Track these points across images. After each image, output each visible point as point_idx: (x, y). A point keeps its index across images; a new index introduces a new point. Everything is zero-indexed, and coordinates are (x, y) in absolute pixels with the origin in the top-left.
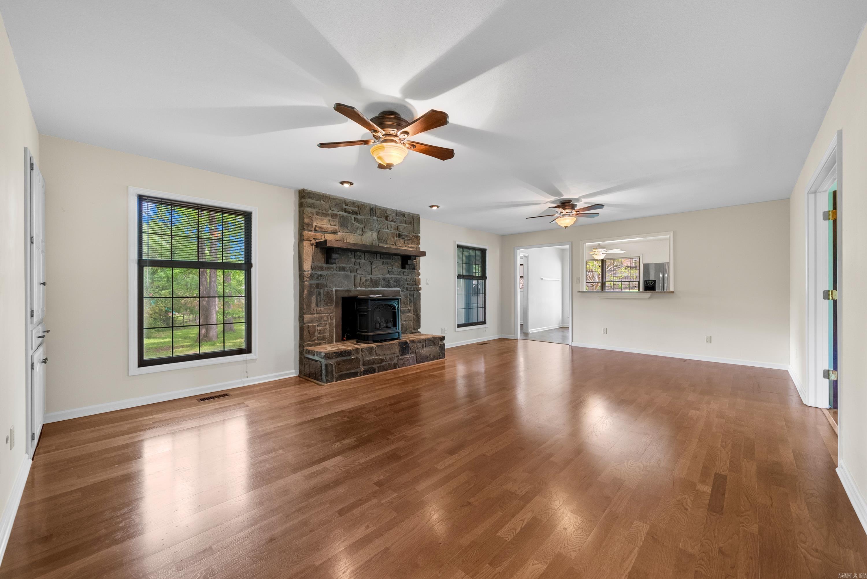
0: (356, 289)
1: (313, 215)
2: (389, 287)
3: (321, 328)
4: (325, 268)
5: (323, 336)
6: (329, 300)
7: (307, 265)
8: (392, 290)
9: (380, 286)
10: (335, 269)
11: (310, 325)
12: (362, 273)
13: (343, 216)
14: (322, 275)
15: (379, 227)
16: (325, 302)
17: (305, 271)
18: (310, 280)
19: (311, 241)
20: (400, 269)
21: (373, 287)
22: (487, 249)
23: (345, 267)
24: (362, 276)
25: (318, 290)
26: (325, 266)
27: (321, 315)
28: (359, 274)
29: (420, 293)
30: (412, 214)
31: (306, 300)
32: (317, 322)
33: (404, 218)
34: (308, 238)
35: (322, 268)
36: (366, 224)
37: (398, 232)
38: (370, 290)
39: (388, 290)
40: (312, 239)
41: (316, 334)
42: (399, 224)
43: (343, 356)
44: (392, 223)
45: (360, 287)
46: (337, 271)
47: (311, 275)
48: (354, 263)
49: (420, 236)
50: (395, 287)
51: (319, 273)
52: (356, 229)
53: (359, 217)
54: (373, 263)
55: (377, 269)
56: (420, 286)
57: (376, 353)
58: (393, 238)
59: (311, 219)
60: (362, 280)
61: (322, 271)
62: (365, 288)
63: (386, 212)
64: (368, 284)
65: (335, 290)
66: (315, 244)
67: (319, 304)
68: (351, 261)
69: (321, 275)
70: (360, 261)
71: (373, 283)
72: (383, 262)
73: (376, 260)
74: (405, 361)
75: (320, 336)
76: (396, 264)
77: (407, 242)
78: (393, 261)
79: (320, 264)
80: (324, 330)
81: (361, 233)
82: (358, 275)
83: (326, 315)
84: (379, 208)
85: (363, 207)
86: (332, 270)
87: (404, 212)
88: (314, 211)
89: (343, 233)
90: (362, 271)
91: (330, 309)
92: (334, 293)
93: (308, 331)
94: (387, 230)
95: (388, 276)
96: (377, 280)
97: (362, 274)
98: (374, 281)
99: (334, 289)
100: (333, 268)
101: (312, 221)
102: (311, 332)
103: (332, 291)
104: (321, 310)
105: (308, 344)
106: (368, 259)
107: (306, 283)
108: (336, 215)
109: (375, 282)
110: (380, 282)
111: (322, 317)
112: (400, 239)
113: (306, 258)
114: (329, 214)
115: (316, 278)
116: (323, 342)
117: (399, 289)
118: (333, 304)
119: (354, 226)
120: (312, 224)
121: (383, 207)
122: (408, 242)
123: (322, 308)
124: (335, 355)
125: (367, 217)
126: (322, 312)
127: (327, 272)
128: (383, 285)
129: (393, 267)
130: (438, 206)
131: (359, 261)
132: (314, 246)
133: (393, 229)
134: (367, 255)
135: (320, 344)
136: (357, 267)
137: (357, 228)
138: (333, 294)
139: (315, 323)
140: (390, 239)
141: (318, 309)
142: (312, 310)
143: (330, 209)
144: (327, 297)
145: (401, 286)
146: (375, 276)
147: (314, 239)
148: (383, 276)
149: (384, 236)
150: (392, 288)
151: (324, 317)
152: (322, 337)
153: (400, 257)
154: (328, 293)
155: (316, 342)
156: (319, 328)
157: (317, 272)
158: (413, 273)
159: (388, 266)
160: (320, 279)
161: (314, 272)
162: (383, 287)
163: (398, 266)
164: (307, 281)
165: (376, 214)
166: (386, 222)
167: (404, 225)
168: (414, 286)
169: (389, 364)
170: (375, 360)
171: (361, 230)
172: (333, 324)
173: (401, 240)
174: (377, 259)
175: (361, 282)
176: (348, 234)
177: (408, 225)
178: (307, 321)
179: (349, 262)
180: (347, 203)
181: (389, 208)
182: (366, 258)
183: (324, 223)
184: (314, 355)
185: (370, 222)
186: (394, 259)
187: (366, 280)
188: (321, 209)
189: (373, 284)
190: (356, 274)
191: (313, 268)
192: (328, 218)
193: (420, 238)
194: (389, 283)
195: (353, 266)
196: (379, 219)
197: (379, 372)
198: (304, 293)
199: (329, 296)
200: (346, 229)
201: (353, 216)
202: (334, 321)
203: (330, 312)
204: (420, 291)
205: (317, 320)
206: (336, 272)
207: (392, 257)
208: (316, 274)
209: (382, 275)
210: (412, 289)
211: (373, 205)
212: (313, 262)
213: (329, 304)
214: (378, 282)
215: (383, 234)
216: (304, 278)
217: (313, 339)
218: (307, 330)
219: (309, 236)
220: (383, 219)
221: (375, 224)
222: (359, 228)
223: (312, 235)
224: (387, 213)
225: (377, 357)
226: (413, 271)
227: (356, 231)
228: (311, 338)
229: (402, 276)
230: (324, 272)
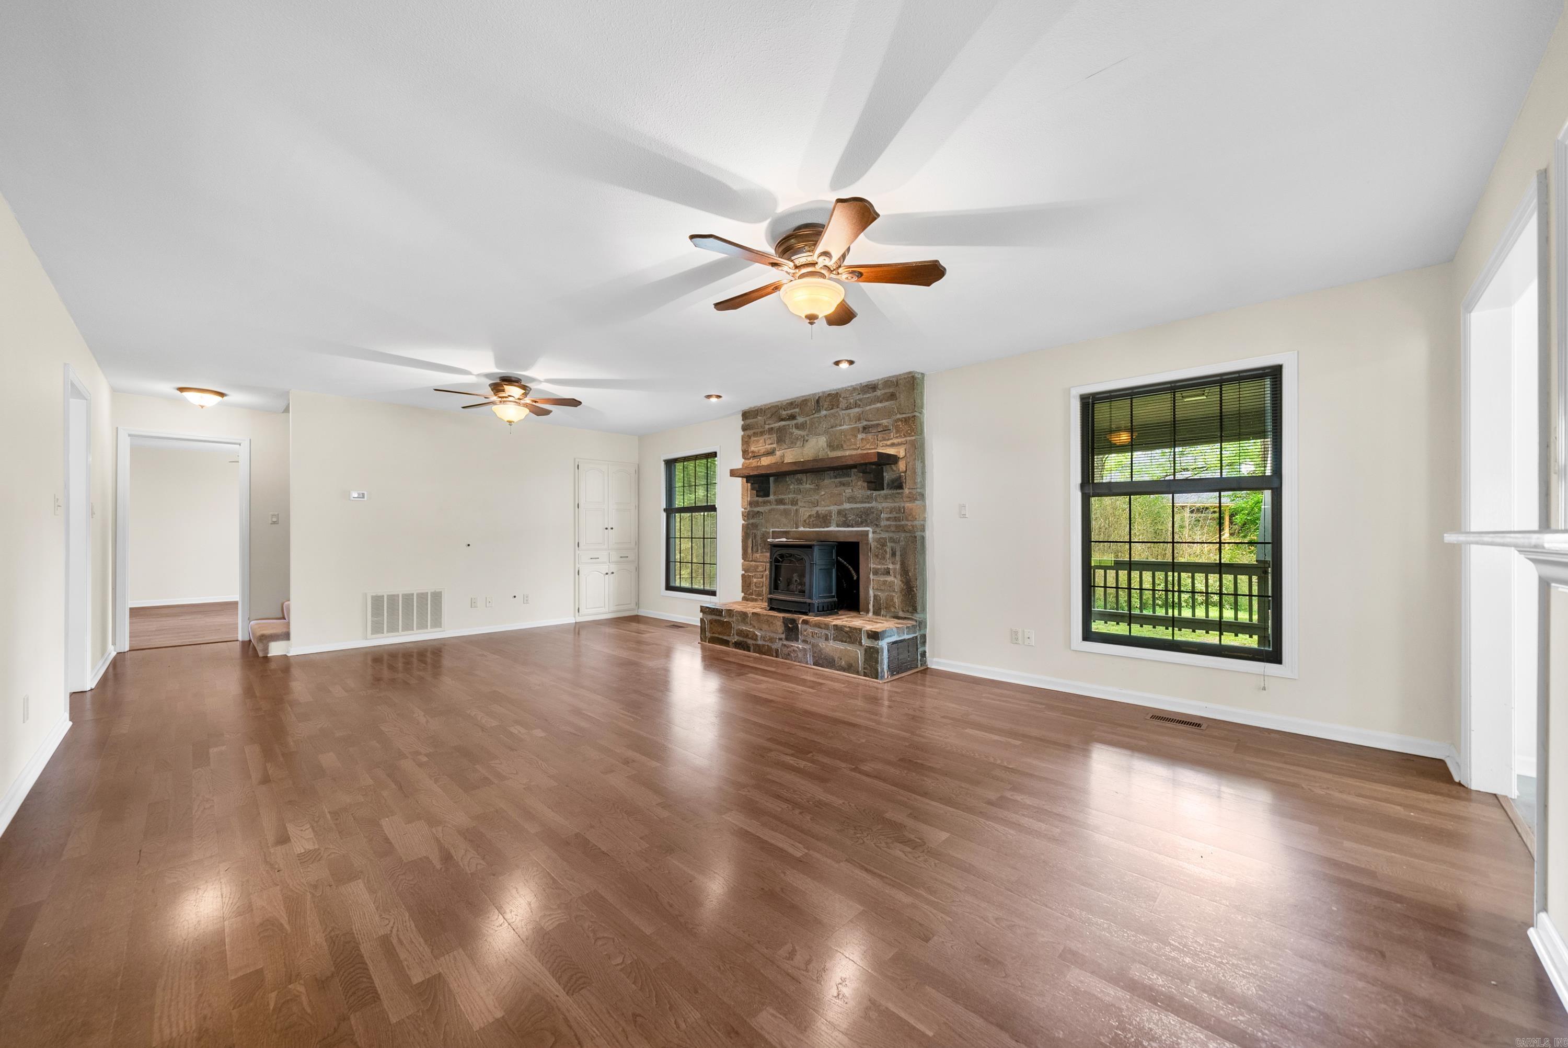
0: (798, 530)
1: (750, 438)
2: (848, 526)
4: (762, 502)
6: (765, 544)
8: (852, 531)
9: (834, 524)
10: (772, 503)
12: (805, 506)
13: (780, 427)
15: (829, 427)
16: (761, 546)
20: (868, 492)
21: (821, 526)
23: (783, 499)
25: (755, 531)
26: (761, 499)
27: (757, 564)
28: (802, 507)
33: (877, 393)
35: (759, 503)
36: (810, 428)
37: (862, 425)
38: (816, 531)
39: (845, 531)
42: (866, 409)
44: (855, 410)
45: (803, 527)
46: (774, 505)
48: (794, 491)
50: (858, 525)
52: (795, 441)
53: (799, 420)
54: (820, 488)
55: (827, 497)
58: (854, 436)
60: (805, 516)
61: (759, 506)
63: (840, 396)
64: (813, 521)
65: (774, 532)
67: (755, 550)
70: (802, 487)
71: (821, 520)
72: (836, 483)
76: (858, 483)
78: (854, 478)
80: (759, 584)
81: (802, 444)
82: (800, 508)
83: (761, 564)
84: (828, 395)
86: (769, 504)
87: (875, 383)
89: (781, 452)
90: (805, 502)
91: (766, 557)
94: (843, 427)
95: (847, 506)
96: (826, 516)
98: (821, 516)
99: (771, 531)
103: (769, 533)
104: (756, 557)
106: (812, 481)
108: (772, 429)
110: (831, 517)
111: (757, 567)
112: (867, 435)
115: (751, 516)
117: (868, 529)
121: (835, 390)
123: (758, 555)
125: (810, 417)
126: (758, 560)
129: (853, 490)
131: (800, 487)
133: (853, 421)
134: (811, 476)
136: (799, 496)
137: (798, 439)
140: (849, 440)
143: (766, 424)
144: (764, 540)
145: (871, 523)
146: (826, 508)
148: (837, 507)
149: (836, 439)
150: (853, 527)
151: (759, 567)
152: (757, 592)
154: (764, 535)
155: (754, 597)
156: (755, 580)
157: (753, 509)
160: (757, 517)
162: (838, 526)
163: (863, 488)
165: (824, 406)
166: (841, 412)
167: (877, 406)
168: (902, 523)
169: (768, 646)
173: (870, 436)
174: (826, 480)
175: (803, 520)
176: (786, 450)
177: (885, 404)
179: (788, 491)
181: (843, 389)
182: (809, 482)
183: (761, 445)
185: (814, 423)
187: (810, 516)
188: (756, 427)
189: (820, 522)
190: (798, 507)
194: (847, 519)
196: (829, 412)
200: (784, 444)
201: (792, 423)
203: (765, 561)
205: (753, 569)
209: (836, 505)
210: (901, 530)
211: (818, 394)
213: (764, 550)
214: (828, 518)
220: (836, 410)
221: (824, 422)
222: (800, 437)
226: (898, 491)
227: (796, 444)
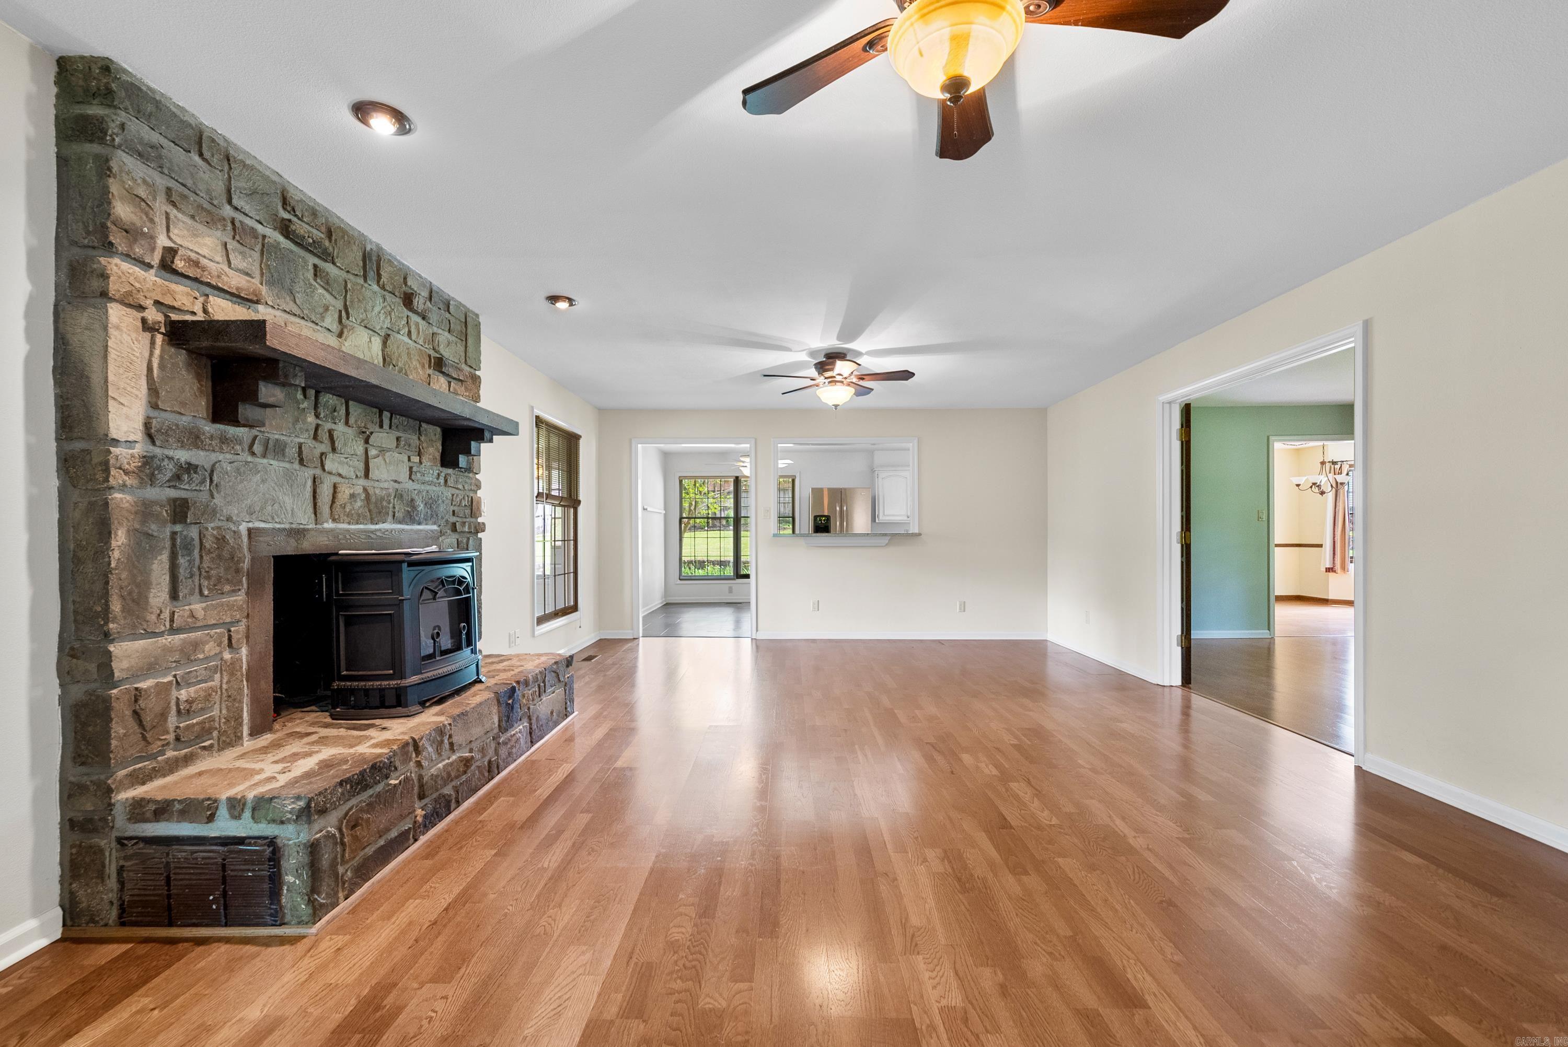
0: (319, 526)
1: (155, 199)
2: (413, 522)
3: (196, 692)
4: (211, 438)
5: (203, 722)
6: (227, 569)
7: (127, 417)
8: (421, 530)
9: (390, 518)
10: (246, 448)
11: (143, 685)
12: (341, 471)
13: (277, 246)
14: (197, 466)
15: (387, 324)
16: (208, 578)
17: (115, 442)
18: (142, 484)
19: (141, 308)
20: (437, 469)
21: (372, 519)
22: (581, 437)
23: (282, 444)
24: (337, 479)
25: (178, 528)
26: (209, 428)
27: (193, 635)
28: (330, 473)
29: (481, 539)
30: (464, 306)
31: (123, 576)
32: (176, 668)
33: (447, 315)
34: (130, 293)
35: (198, 437)
36: (352, 302)
37: (433, 354)
38: (363, 530)
39: (411, 530)
40: (149, 303)
41: (172, 720)
42: (435, 329)
43: (366, 787)
44: (419, 320)
45: (334, 520)
46: (253, 454)
47: (147, 460)
48: (312, 433)
49: (479, 377)
50: (427, 521)
51: (183, 455)
52: (321, 310)
53: (328, 267)
54: (371, 440)
55: (383, 462)
56: (480, 520)
57: (451, 744)
58: (423, 366)
59: (147, 214)
60: (339, 495)
61: (198, 448)
62: (349, 523)
63: (405, 279)
64: (357, 508)
65: (250, 531)
66: (163, 330)
67: (186, 591)
68: (305, 422)
69: (190, 468)
70: (333, 426)
71: (371, 507)
72: (398, 439)
73: (377, 429)
74: (512, 747)
75: (188, 728)
76: (431, 450)
77: (455, 389)
78: (423, 438)
79: (184, 421)
80: (208, 697)
81: (335, 327)
82: (325, 475)
83: (213, 632)
84: (389, 261)
85: (343, 237)
86: (238, 447)
87: (447, 297)
88: (161, 182)
89: (278, 313)
90: (340, 463)
91: (231, 607)
92: (245, 539)
93: (136, 714)
94: (406, 339)
95: (410, 485)
96: (382, 499)
97: (340, 475)
98: (373, 499)
99: (243, 528)
100: (239, 441)
101: (152, 221)
102: (148, 719)
103: (236, 533)
104: (192, 615)
105: (130, 775)
106: (356, 421)
107: (118, 495)
108: (251, 233)
109: (376, 503)
110: (389, 502)
111: (196, 645)
112: (437, 373)
113: (122, 385)
114: (224, 219)
115: (169, 475)
116: (204, 748)
117: (435, 527)
118: (242, 585)
119: (316, 298)
120: (152, 238)
121: (399, 262)
122: (457, 387)
123: (198, 607)
124: (343, 794)
125: (352, 277)
126: (199, 624)
127: (214, 457)
128: (397, 515)
129: (424, 460)
130: (570, 301)
131: (328, 425)
132: (159, 339)
133: (422, 339)
134: (356, 410)
135: (188, 760)
136: (324, 447)
137: (326, 309)
138: (240, 547)
139: (165, 675)
140: (416, 369)
141: (182, 613)
142: (153, 617)
143: (230, 202)
144: (220, 557)
145: (442, 518)
146: (376, 484)
147: (157, 303)
148: (396, 486)
149: (400, 356)
150: (419, 524)
151: (205, 643)
152: (197, 728)
153: (439, 430)
154: (221, 540)
155: (170, 754)
156: (183, 694)
157: (171, 453)
158: (467, 480)
159: (410, 453)
160: (188, 482)
161: (158, 451)
162: (398, 520)
163: (435, 458)
164: (123, 487)
165: (379, 276)
166: (406, 312)
167: (446, 334)
168: (468, 520)
169: (479, 768)
170: (450, 769)
171: (336, 316)
172: (242, 668)
173: (443, 380)
174: (381, 426)
175: (338, 503)
176: (293, 319)
177: (454, 338)
178: (128, 669)
179: (298, 427)
180: (293, 203)
181: (413, 271)
182: (352, 420)
183: (206, 250)
184: (211, 819)
185: (364, 299)
186: (426, 435)
187: (353, 496)
188: (189, 183)
189: (370, 511)
190: (318, 472)
191: (158, 431)
192: (219, 233)
193: (480, 383)
194: (413, 508)
195: (311, 443)
196: (388, 296)
197: (458, 803)
198: (114, 544)
199: (226, 554)
200: (288, 298)
201: (312, 260)
202: (244, 651)
203: (228, 620)
204: (480, 535)
205: (177, 657)
206: (250, 459)
207: (420, 426)
208: (170, 458)
209: (396, 481)
210: (466, 529)
211: (371, 242)
212: (154, 406)
213: (227, 588)
214: (385, 503)
215: (398, 347)
216: (113, 472)
217: (155, 747)
218: (128, 713)
219: (137, 285)
220: (398, 300)
221: (377, 309)
222: (330, 308)
223: (149, 285)
224: (409, 283)
225: (454, 757)
226: (466, 474)
227: (323, 319)
228: (149, 743)
229: (443, 488)
230: (202, 453)
